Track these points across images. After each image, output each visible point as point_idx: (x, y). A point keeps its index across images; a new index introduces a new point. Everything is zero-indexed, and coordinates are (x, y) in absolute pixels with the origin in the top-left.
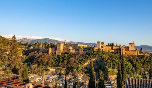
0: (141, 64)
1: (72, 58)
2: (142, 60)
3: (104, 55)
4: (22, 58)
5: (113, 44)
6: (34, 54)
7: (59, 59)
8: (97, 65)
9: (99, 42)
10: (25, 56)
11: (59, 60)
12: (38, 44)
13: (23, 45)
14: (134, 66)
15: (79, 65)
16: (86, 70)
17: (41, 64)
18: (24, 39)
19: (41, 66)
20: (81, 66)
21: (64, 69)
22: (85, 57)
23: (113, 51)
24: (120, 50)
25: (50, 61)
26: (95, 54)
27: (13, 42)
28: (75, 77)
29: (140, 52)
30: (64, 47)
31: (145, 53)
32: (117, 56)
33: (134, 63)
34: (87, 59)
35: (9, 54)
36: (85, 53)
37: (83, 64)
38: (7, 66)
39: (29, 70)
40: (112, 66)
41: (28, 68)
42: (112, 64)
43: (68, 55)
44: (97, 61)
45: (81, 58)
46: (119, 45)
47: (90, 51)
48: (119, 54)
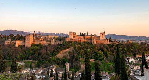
0: (111, 52)
1: (43, 50)
2: (112, 48)
3: (76, 45)
5: (85, 34)
7: (29, 51)
8: (70, 56)
9: (70, 33)
11: (29, 53)
12: (2, 36)
14: (106, 55)
15: (51, 56)
16: (58, 61)
17: (8, 58)
20: (54, 58)
21: (35, 61)
22: (57, 48)
24: (92, 40)
25: (18, 55)
26: (67, 45)
29: (111, 41)
31: (114, 41)
32: (89, 45)
33: (105, 52)
34: (59, 50)
36: (56, 44)
37: (55, 56)
40: (84, 55)
43: (39, 47)
44: (69, 51)
45: (53, 49)
46: (90, 35)
47: (62, 42)
48: (91, 43)
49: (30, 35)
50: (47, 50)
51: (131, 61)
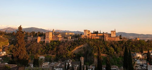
0: (121, 48)
1: (61, 46)
2: (122, 45)
3: (91, 42)
4: (9, 47)
5: (98, 32)
8: (84, 51)
9: (85, 31)
10: (12, 45)
11: (48, 48)
12: (25, 33)
13: (9, 34)
14: (116, 50)
15: (68, 51)
16: (74, 56)
17: (30, 53)
18: (9, 28)
19: (30, 55)
20: (70, 53)
21: (54, 56)
22: (73, 44)
23: (98, 38)
24: (104, 37)
25: (39, 50)
26: (82, 41)
29: (120, 38)
30: (53, 36)
31: (124, 39)
32: (101, 42)
33: (116, 48)
34: (75, 46)
36: (73, 40)
37: (71, 51)
43: (57, 42)
44: (84, 47)
45: (70, 45)
46: (103, 33)
47: (78, 39)
48: (103, 40)
49: (50, 33)
50: (64, 46)
51: (138, 56)
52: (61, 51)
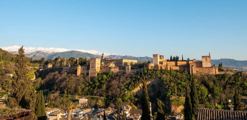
0: (222, 88)
1: (114, 81)
3: (164, 76)
4: (35, 82)
5: (177, 58)
6: (54, 75)
7: (94, 82)
8: (153, 91)
9: (155, 56)
10: (40, 79)
11: (94, 85)
12: (59, 60)
13: (36, 62)
14: (211, 91)
15: (125, 91)
16: (136, 99)
17: (66, 92)
18: (38, 52)
19: (65, 95)
20: (129, 93)
21: (102, 98)
22: (134, 79)
23: (177, 68)
24: (189, 67)
25: (79, 87)
26: (150, 74)
27: (20, 58)
28: (119, 110)
29: (220, 70)
31: (227, 71)
32: (184, 76)
33: (211, 87)
34: (137, 82)
35: (13, 77)
36: (134, 72)
37: (131, 90)
38: (11, 97)
39: (46, 102)
40: (176, 91)
41: (45, 98)
42: (176, 90)
43: (108, 76)
44: (153, 84)
45: (128, 81)
46: (187, 60)
47: (142, 70)
48: (187, 73)
52: (114, 90)
